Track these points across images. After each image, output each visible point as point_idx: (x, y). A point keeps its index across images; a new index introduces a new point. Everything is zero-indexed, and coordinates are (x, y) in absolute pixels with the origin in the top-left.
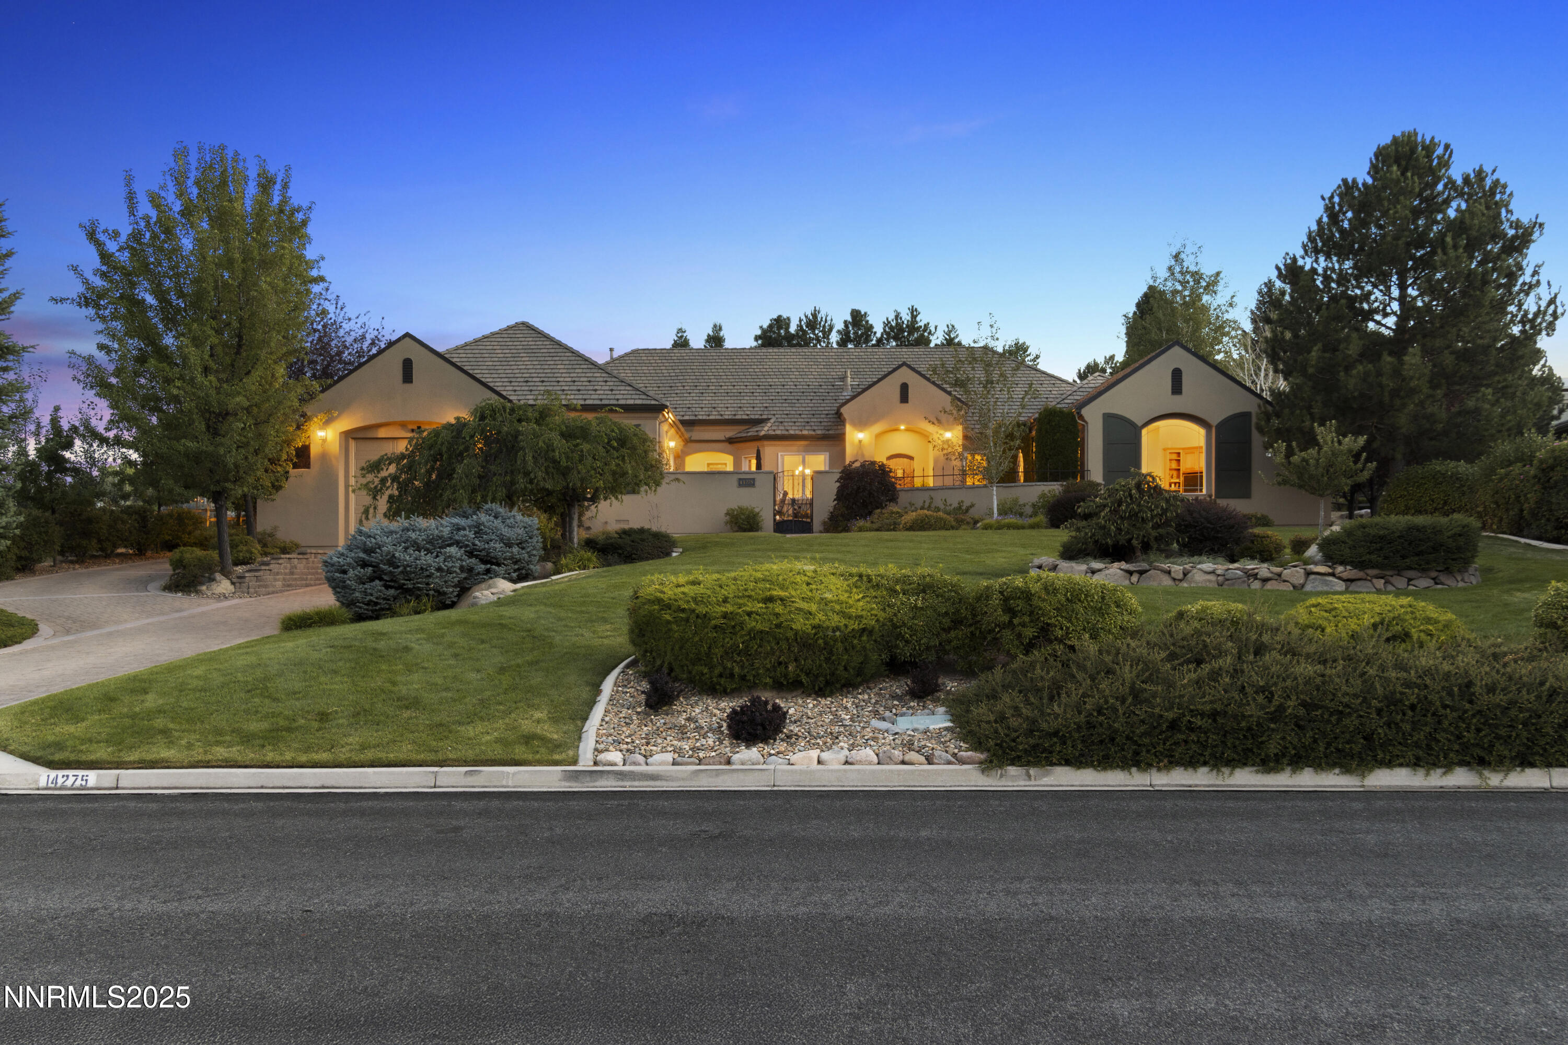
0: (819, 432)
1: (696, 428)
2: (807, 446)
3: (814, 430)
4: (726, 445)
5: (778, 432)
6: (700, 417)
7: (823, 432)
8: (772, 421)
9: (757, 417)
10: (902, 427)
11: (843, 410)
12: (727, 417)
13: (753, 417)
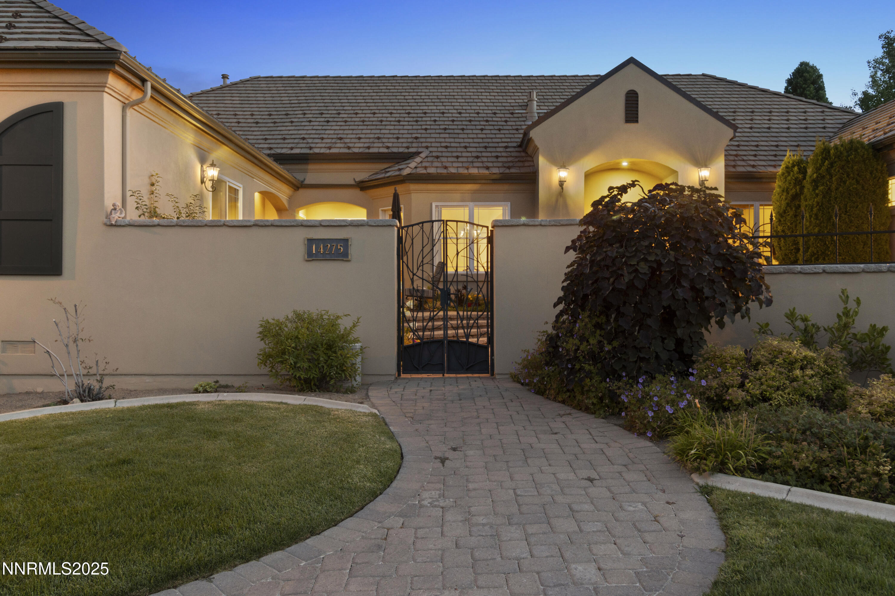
0: (495, 171)
1: (311, 167)
2: (475, 192)
3: (488, 168)
4: (357, 192)
5: (432, 171)
6: (317, 151)
7: (502, 170)
8: (423, 155)
9: (401, 150)
10: (625, 164)
11: (533, 134)
12: (356, 150)
13: (395, 150)
